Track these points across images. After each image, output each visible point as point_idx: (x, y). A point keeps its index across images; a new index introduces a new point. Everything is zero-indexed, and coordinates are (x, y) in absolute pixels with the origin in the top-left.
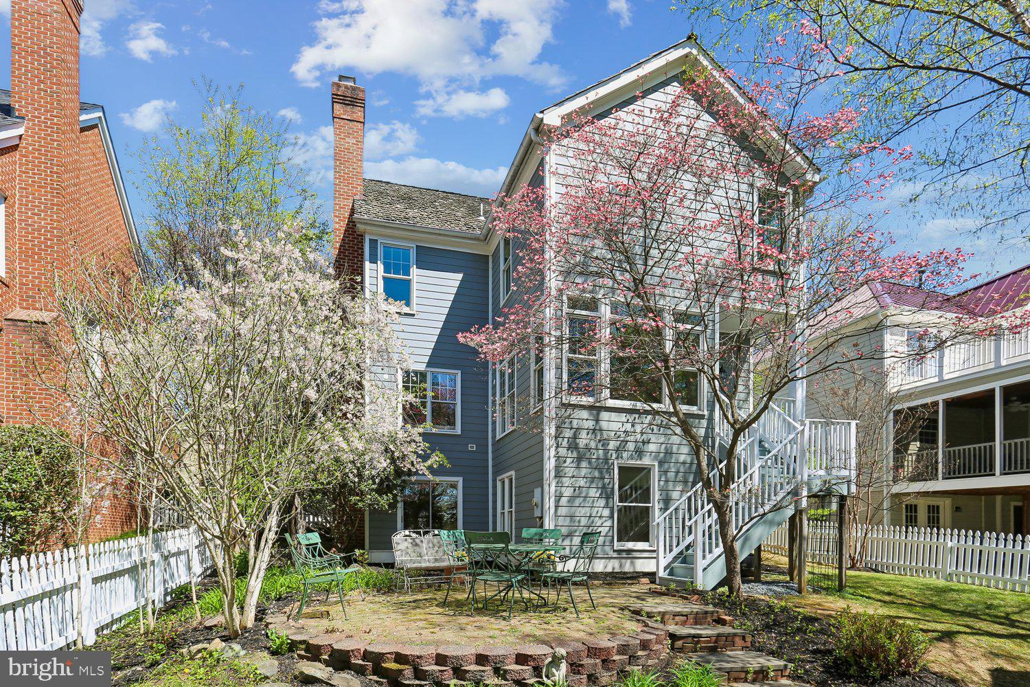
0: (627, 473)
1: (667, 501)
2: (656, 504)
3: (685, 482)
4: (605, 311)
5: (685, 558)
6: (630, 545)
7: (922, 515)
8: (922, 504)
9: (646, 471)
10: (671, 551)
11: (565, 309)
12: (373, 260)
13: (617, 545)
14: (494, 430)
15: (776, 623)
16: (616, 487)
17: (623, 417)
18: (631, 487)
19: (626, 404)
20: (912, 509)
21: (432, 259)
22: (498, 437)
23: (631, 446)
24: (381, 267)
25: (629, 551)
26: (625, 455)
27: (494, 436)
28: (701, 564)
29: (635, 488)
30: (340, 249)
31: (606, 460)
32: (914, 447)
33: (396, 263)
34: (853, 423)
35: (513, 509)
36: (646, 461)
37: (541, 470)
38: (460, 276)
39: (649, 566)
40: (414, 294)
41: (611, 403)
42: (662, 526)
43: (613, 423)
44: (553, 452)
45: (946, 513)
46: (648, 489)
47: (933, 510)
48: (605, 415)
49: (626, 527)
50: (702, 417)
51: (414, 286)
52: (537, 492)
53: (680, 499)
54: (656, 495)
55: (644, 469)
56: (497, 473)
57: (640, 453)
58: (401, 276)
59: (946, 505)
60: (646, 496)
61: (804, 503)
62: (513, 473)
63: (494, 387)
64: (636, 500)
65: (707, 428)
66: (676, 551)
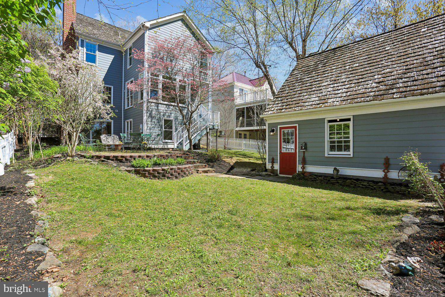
0: (166, 121)
1: (176, 129)
2: (174, 129)
3: (181, 124)
4: (161, 78)
5: (181, 144)
6: (167, 141)
7: (243, 136)
8: (243, 133)
9: (171, 121)
10: (178, 142)
11: (150, 76)
12: (82, 46)
13: (164, 141)
14: (124, 106)
15: (198, 155)
16: (163, 125)
17: (165, 106)
18: (167, 126)
19: (166, 103)
20: (240, 134)
21: (104, 49)
22: (126, 109)
23: (167, 114)
24: (85, 49)
25: (166, 142)
26: (166, 116)
27: (124, 108)
28: (184, 144)
29: (168, 126)
30: (66, 38)
31: (160, 117)
32: (241, 118)
33: (91, 48)
34: (219, 112)
35: (132, 131)
36: (171, 119)
37: (143, 119)
38: (113, 56)
39: (172, 146)
40: (97, 60)
41: (162, 102)
42: (175, 135)
43: (162, 108)
44: (146, 114)
45: (248, 136)
46: (172, 126)
47: (245, 135)
48: (160, 105)
49: (166, 137)
50: (186, 108)
51: (97, 57)
52: (141, 126)
53: (180, 129)
54: (174, 128)
55: (171, 120)
56: (125, 120)
57: (169, 116)
58: (92, 53)
59: (248, 133)
60: (171, 128)
61: (208, 131)
62: (132, 120)
63: (124, 93)
64: (168, 129)
65: (187, 111)
66: (179, 142)
